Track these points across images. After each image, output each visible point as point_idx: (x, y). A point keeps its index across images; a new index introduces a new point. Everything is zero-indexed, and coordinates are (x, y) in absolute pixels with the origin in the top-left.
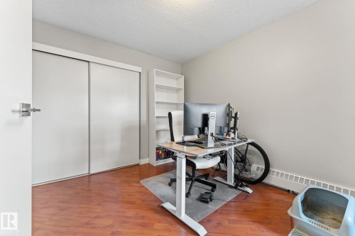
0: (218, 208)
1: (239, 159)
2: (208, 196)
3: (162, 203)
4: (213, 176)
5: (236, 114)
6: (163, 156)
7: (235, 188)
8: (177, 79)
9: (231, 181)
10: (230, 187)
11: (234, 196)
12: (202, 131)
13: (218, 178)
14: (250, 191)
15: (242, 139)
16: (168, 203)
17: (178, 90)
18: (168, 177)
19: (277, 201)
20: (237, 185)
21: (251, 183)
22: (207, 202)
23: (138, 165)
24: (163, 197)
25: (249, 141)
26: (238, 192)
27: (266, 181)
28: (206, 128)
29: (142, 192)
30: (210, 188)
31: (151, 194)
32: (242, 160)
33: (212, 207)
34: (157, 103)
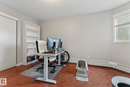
0: (57, 73)
1: (62, 57)
2: (53, 71)
3: (36, 79)
4: (53, 64)
5: (62, 42)
6: (30, 60)
7: (61, 66)
8: (36, 27)
9: (59, 64)
10: (59, 66)
11: (61, 68)
12: (53, 48)
13: (55, 64)
14: (65, 65)
15: (63, 50)
16: (39, 78)
17: (37, 32)
18: (35, 68)
19: (72, 66)
20: (61, 65)
21: (65, 63)
22: (54, 73)
23: (16, 67)
24: (35, 76)
25: (65, 50)
26: (62, 67)
27: (69, 62)
28: (54, 47)
29: (23, 78)
30: (53, 68)
31: (29, 77)
32: (62, 56)
33: (56, 74)
34: (27, 36)
